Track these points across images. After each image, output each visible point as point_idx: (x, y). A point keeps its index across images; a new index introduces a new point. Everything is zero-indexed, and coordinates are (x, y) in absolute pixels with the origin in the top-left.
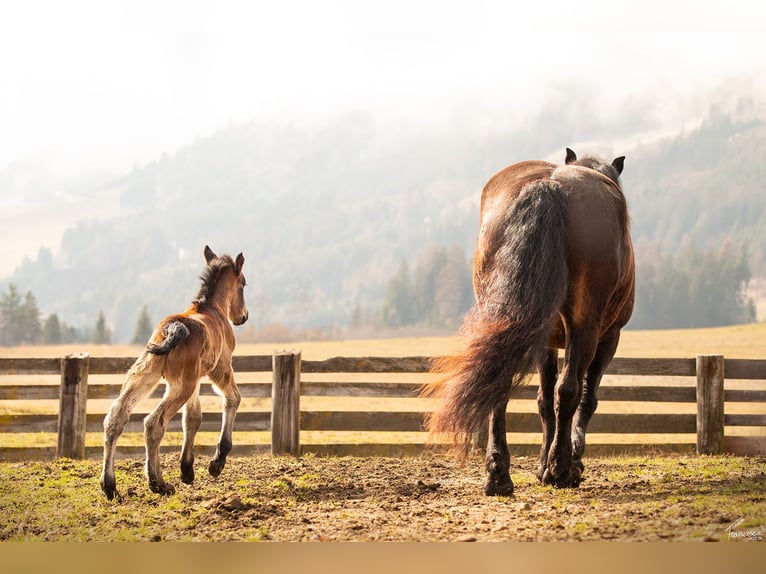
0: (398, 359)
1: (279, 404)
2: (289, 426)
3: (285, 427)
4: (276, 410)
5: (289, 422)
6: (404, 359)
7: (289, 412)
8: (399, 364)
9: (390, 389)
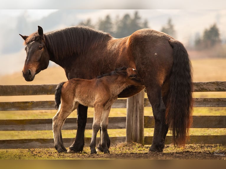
0: (204, 83)
1: (130, 111)
2: (136, 125)
3: (134, 126)
4: (129, 116)
5: (136, 123)
6: (207, 83)
7: (136, 116)
8: (205, 86)
9: (199, 102)
